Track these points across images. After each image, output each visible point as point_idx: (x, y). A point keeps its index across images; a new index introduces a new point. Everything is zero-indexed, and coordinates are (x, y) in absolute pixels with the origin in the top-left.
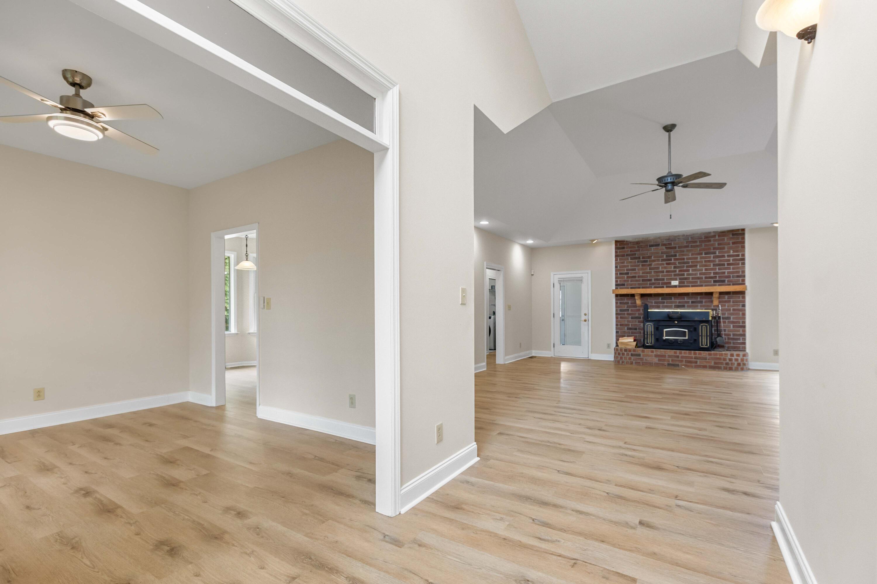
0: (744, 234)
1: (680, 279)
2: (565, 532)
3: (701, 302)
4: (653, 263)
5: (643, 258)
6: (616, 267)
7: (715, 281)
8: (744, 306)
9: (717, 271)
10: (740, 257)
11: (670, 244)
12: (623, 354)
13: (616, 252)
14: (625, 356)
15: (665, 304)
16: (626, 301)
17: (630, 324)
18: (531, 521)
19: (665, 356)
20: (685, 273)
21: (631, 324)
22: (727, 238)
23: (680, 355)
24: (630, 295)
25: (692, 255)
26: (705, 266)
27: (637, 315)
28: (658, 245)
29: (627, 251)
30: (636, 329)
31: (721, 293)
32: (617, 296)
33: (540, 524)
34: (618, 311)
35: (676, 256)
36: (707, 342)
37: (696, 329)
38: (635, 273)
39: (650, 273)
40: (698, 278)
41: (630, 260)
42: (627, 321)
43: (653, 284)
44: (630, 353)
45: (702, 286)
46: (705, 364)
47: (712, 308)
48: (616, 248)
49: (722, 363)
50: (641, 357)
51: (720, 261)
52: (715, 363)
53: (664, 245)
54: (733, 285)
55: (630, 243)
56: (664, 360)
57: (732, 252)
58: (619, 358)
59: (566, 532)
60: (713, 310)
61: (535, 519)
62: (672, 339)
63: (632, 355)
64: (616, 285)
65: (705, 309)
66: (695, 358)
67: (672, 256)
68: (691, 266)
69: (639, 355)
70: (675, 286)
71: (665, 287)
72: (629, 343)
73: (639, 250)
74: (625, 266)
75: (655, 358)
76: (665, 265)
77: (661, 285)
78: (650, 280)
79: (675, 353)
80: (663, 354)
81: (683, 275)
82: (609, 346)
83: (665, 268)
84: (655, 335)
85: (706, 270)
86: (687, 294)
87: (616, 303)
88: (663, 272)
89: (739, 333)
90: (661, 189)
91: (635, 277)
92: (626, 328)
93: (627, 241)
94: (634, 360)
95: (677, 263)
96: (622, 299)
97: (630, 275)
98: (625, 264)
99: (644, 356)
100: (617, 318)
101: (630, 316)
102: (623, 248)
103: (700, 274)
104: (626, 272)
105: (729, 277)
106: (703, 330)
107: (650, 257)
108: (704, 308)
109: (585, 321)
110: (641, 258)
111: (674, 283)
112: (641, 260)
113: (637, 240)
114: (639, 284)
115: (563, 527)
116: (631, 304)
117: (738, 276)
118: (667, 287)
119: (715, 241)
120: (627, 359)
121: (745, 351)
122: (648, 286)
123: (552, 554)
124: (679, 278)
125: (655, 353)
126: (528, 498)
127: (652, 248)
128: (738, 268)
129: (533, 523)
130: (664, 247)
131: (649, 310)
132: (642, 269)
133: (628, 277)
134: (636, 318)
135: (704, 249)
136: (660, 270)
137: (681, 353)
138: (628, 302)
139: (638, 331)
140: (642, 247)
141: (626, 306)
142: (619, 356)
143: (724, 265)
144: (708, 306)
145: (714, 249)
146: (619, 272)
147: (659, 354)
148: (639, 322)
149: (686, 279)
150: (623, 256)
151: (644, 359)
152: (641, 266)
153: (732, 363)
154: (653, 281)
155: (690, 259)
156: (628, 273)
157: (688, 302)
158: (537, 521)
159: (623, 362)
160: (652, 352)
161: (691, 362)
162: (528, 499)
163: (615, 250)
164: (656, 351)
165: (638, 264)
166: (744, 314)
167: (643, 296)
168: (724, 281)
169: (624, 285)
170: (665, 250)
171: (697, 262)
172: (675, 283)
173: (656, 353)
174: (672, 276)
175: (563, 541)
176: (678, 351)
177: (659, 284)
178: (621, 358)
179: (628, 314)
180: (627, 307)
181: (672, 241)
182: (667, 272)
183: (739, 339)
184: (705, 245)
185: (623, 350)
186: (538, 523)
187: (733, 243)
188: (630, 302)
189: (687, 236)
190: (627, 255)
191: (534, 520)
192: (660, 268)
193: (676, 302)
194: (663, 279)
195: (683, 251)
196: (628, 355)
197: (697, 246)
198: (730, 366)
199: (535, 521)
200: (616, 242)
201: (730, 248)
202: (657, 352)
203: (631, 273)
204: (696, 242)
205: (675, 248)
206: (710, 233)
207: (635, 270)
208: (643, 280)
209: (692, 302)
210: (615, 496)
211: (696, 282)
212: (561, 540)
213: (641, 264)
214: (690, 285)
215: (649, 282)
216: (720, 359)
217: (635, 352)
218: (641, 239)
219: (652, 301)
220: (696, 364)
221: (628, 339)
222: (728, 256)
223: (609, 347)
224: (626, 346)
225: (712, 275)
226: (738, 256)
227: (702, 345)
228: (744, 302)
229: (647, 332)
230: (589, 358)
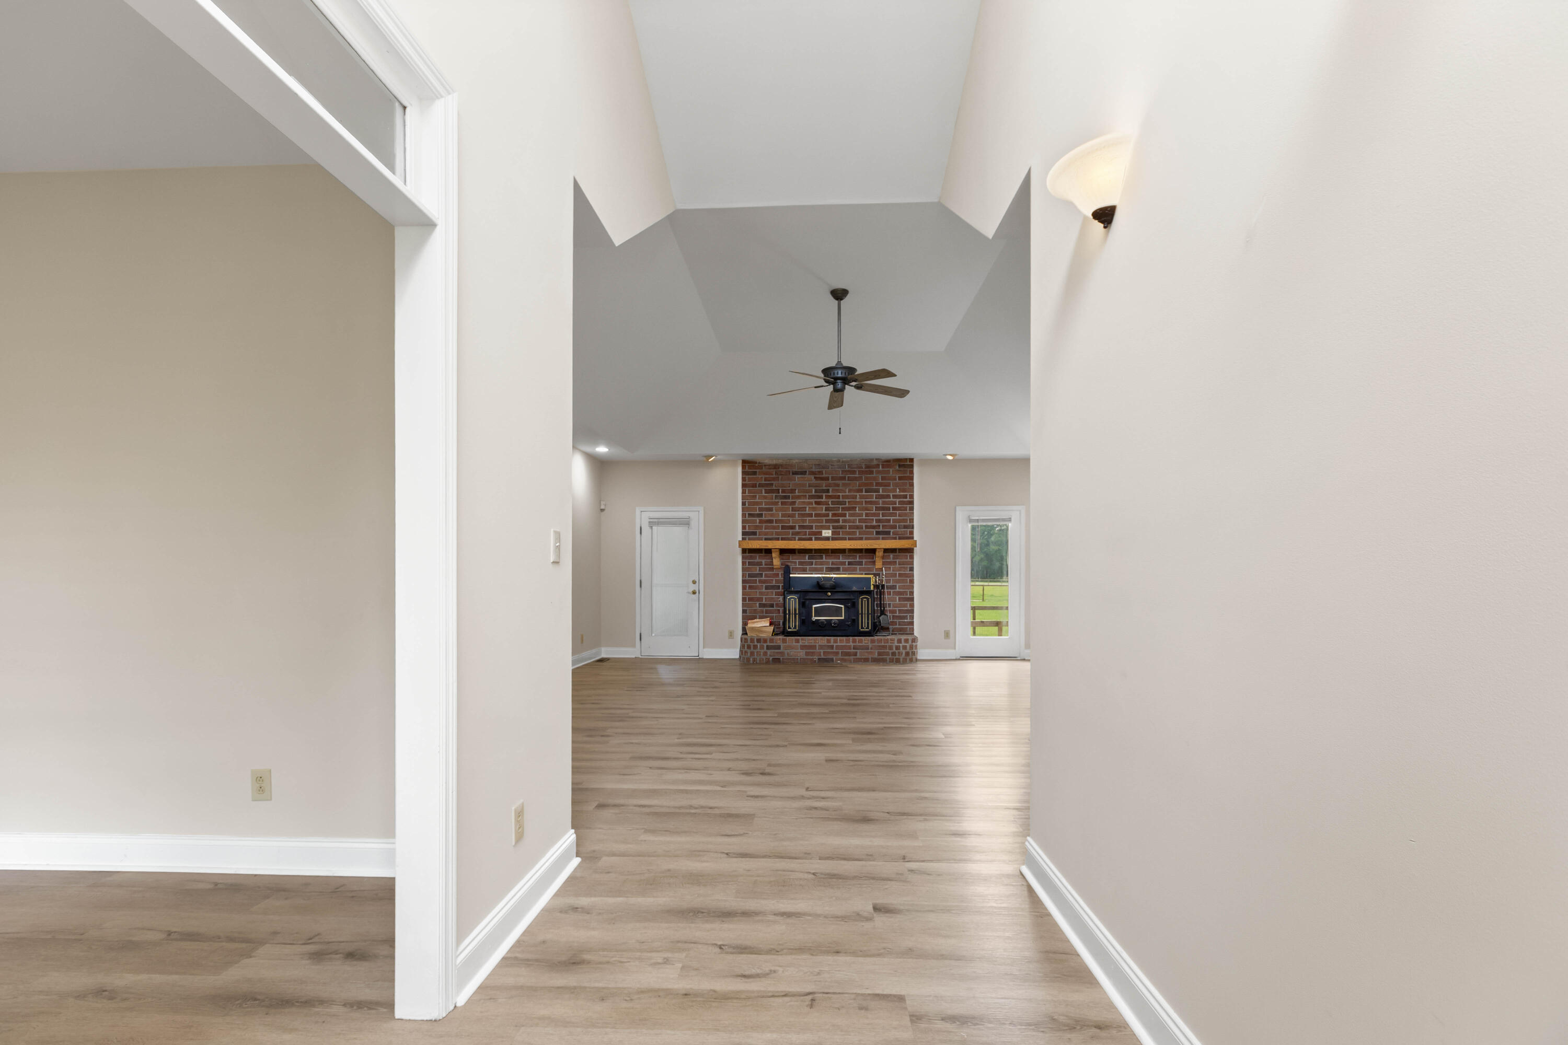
0: (912, 466)
1: (834, 527)
2: (777, 953)
3: (860, 563)
4: (798, 501)
5: (783, 491)
6: (743, 504)
7: (878, 533)
8: (912, 569)
9: (881, 517)
10: (908, 499)
11: (821, 473)
12: (755, 647)
13: (743, 479)
14: (758, 650)
15: (814, 566)
16: (758, 560)
17: (764, 597)
18: (718, 950)
19: (814, 647)
20: (841, 519)
21: (765, 598)
22: (893, 471)
23: (835, 644)
24: (763, 551)
25: (850, 491)
26: (867, 509)
27: (774, 583)
28: (804, 473)
29: (760, 478)
30: (772, 606)
31: (886, 551)
32: (744, 551)
33: (734, 951)
34: (746, 577)
35: (828, 491)
36: (868, 623)
37: (854, 605)
38: (772, 515)
39: (793, 516)
40: (857, 527)
41: (764, 494)
42: (759, 592)
43: (798, 533)
44: (765, 645)
45: (861, 539)
46: (866, 656)
47: (875, 572)
48: (744, 473)
49: (887, 654)
50: (782, 650)
51: (884, 503)
52: (879, 654)
53: (812, 473)
54: (900, 538)
55: (765, 465)
56: (813, 654)
57: (898, 490)
58: (749, 654)
59: (780, 953)
60: (875, 575)
61: (723, 945)
62: (824, 621)
63: (768, 647)
64: (744, 534)
65: (866, 574)
66: (854, 649)
67: (824, 491)
68: (848, 509)
69: (778, 647)
70: (827, 539)
71: (813, 538)
72: (764, 629)
73: (777, 479)
74: (757, 503)
75: (801, 651)
76: (814, 505)
77: (808, 536)
78: (793, 527)
79: (829, 641)
80: (813, 644)
81: (838, 521)
82: (731, 634)
83: (814, 509)
84: (800, 614)
85: (867, 515)
86: (842, 551)
87: (743, 563)
88: (811, 515)
89: (906, 608)
90: (827, 386)
91: (771, 521)
92: (758, 605)
93: (759, 463)
94: (770, 656)
95: (830, 503)
96: (751, 558)
97: (764, 518)
98: (757, 500)
99: (786, 648)
100: (744, 588)
101: (764, 585)
102: (755, 473)
103: (860, 521)
104: (758, 512)
105: (894, 527)
106: (864, 604)
107: (793, 491)
108: (864, 573)
109: (694, 593)
110: (780, 491)
111: (825, 533)
112: (780, 494)
113: (774, 462)
114: (777, 534)
115: (772, 947)
116: (765, 565)
117: (905, 527)
118: (817, 539)
119: (878, 472)
120: (760, 655)
121: (913, 634)
122: (790, 536)
123: (773, 996)
124: (833, 526)
125: (801, 644)
126: (696, 913)
127: (797, 476)
128: (906, 515)
129: (722, 953)
130: (812, 477)
131: (791, 575)
132: (781, 510)
133: (761, 522)
134: (773, 587)
135: (866, 485)
136: (807, 512)
137: (835, 641)
138: (761, 562)
139: (775, 608)
140: (781, 475)
141: (758, 569)
142: (749, 651)
143: (888, 509)
144: (869, 569)
145: (878, 484)
146: (747, 513)
147: (806, 644)
148: (777, 594)
149: (841, 527)
150: (754, 486)
151: (786, 654)
152: (780, 504)
153: (899, 652)
154: (797, 529)
155: (847, 497)
156: (760, 515)
157: (844, 563)
158: (726, 947)
159: (754, 660)
160: (797, 641)
161: (848, 654)
162: (698, 913)
163: (742, 475)
164: (802, 640)
165: (777, 500)
166: (912, 581)
167: (783, 552)
168: (888, 533)
169: (754, 533)
170: (814, 481)
171: (857, 503)
172: (827, 533)
173: (803, 643)
174: (822, 523)
175: (781, 969)
176: (832, 638)
177: (806, 535)
178: (752, 654)
179: (760, 581)
180: (759, 571)
181: (824, 468)
182: (816, 515)
183: (905, 617)
184: (867, 479)
185: (755, 640)
186: (731, 950)
187: (900, 478)
188: (763, 561)
189: (843, 462)
190: (760, 485)
191: (722, 947)
192: (807, 509)
193: (828, 564)
194: (811, 527)
195: (838, 485)
196: (762, 647)
197: (855, 479)
198: (897, 657)
199: (724, 948)
200: (745, 462)
201: (896, 485)
202: (804, 641)
203: (765, 514)
204: (854, 472)
205: (827, 479)
206: (872, 460)
207: (771, 510)
208: (783, 527)
209: (850, 563)
210: (826, 876)
211: (854, 533)
212: (777, 968)
213: (780, 501)
214: (847, 537)
215: (791, 531)
216: (884, 647)
217: (773, 642)
218: (780, 462)
219: (794, 561)
220: (855, 657)
221: (761, 621)
222: (895, 496)
223: (731, 636)
224: (758, 634)
225: (874, 523)
226: (905, 497)
227: (862, 628)
228: (912, 563)
229: (789, 611)
230: (700, 657)
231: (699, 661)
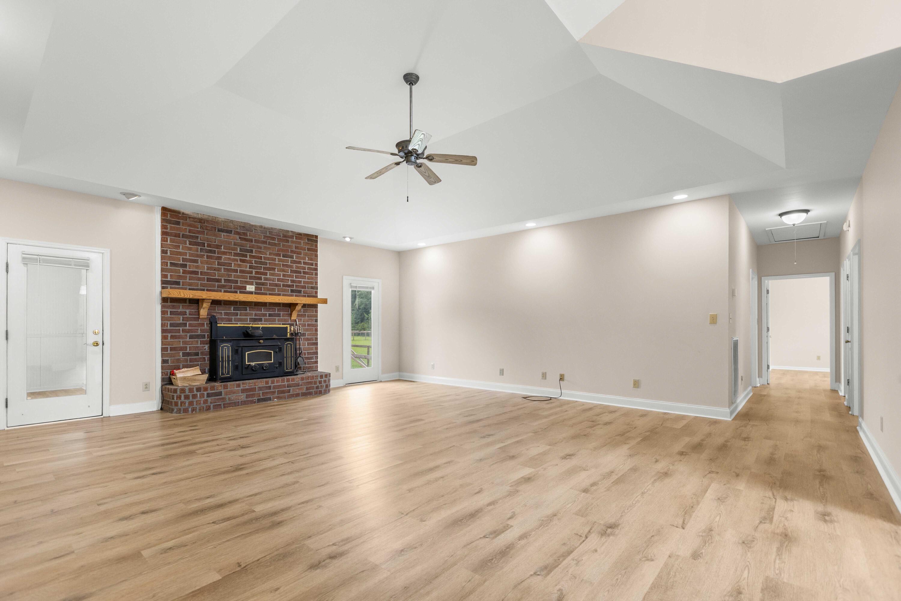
0: (317, 241)
1: (257, 284)
3: (279, 315)
4: (223, 257)
5: (209, 246)
6: (163, 252)
7: (292, 291)
8: (316, 321)
9: (294, 279)
10: (314, 267)
11: (245, 234)
12: (194, 396)
13: (163, 227)
14: (198, 399)
15: (239, 317)
16: (181, 310)
17: (188, 346)
19: (253, 389)
20: (263, 277)
21: (190, 347)
22: (303, 243)
23: (272, 385)
24: (188, 301)
25: (270, 254)
26: (283, 271)
27: (199, 333)
28: (230, 232)
29: (184, 229)
30: (197, 354)
31: (304, 306)
32: (164, 300)
34: (167, 327)
35: (251, 251)
36: (291, 364)
37: (280, 350)
38: (197, 267)
39: (219, 270)
40: (276, 285)
41: (188, 245)
42: (183, 342)
43: (224, 286)
44: (205, 393)
45: (279, 295)
46: (298, 391)
47: (290, 323)
48: (163, 220)
49: (313, 388)
50: (223, 396)
51: (297, 267)
52: (307, 389)
53: (238, 233)
54: (308, 296)
55: (189, 217)
56: (253, 395)
57: (307, 259)
58: (187, 404)
60: (291, 325)
62: (258, 365)
63: (209, 395)
64: (163, 282)
65: (283, 324)
66: (288, 387)
67: (248, 251)
68: (269, 269)
69: (220, 394)
70: (251, 293)
71: (238, 292)
72: (197, 377)
73: (203, 233)
74: (180, 254)
75: (242, 394)
76: (239, 263)
77: (233, 290)
78: (219, 281)
79: (267, 383)
80: (253, 387)
81: (260, 279)
82: (147, 387)
83: (239, 266)
84: (233, 361)
85: (284, 275)
86: (264, 304)
87: (163, 313)
88: (236, 271)
89: (312, 351)
91: (196, 273)
92: (181, 354)
93: (183, 214)
94: (211, 403)
95: (253, 262)
96: (173, 307)
97: (188, 269)
98: (181, 250)
99: (226, 394)
100: (164, 338)
101: (188, 334)
102: (178, 223)
103: (278, 280)
104: (181, 262)
105: (304, 287)
106: (288, 349)
107: (218, 247)
108: (281, 323)
109: (97, 344)
110: (206, 245)
111: (249, 288)
112: (206, 248)
113: (200, 216)
114: (202, 285)
116: (190, 314)
117: (312, 288)
118: (241, 292)
119: (293, 242)
120: (200, 404)
121: (318, 370)
122: (216, 288)
124: (256, 282)
125: (241, 388)
127: (223, 234)
128: (312, 278)
130: (238, 237)
131: (218, 325)
132: (207, 263)
133: (184, 272)
134: (198, 337)
135: (282, 250)
136: (233, 268)
137: (273, 382)
138: (186, 312)
139: (200, 356)
140: (207, 230)
141: (181, 318)
142: (187, 402)
143: (300, 272)
144: (285, 320)
145: (292, 251)
146: (169, 262)
147: (247, 387)
148: (202, 343)
149: (263, 284)
150: (178, 236)
151: (227, 399)
152: (205, 257)
153: (321, 386)
154: (223, 282)
155: (268, 259)
156: (185, 266)
157: (265, 315)
159: (193, 410)
160: (239, 386)
161: (283, 392)
163: (161, 223)
164: (243, 384)
165: (202, 253)
166: (316, 330)
167: (215, 303)
168: (300, 292)
169: (178, 283)
170: (239, 241)
171: (275, 264)
172: (251, 288)
173: (243, 387)
174: (247, 279)
176: (270, 380)
177: (231, 288)
178: (191, 403)
179: (184, 331)
180: (183, 320)
181: (247, 230)
182: (241, 271)
183: (312, 358)
184: (284, 245)
185: (195, 389)
187: (309, 249)
188: (188, 311)
189: (264, 228)
190: (184, 236)
192: (233, 265)
193: (251, 314)
194: (236, 282)
195: (261, 248)
196: (202, 396)
197: (275, 244)
198: (320, 389)
200: (165, 211)
201: (306, 254)
202: (245, 385)
203: (190, 266)
204: (273, 239)
205: (251, 241)
206: (288, 231)
207: (196, 261)
208: (208, 280)
209: (270, 315)
211: (274, 290)
213: (206, 254)
214: (268, 292)
215: (217, 283)
216: (311, 383)
217: (214, 390)
218: (205, 217)
219: (221, 313)
220: (289, 394)
221: (188, 370)
222: (305, 263)
224: (190, 383)
225: (290, 283)
226: (312, 264)
227: (287, 369)
228: (317, 316)
229: (222, 358)
230: (104, 415)
231: (103, 420)
